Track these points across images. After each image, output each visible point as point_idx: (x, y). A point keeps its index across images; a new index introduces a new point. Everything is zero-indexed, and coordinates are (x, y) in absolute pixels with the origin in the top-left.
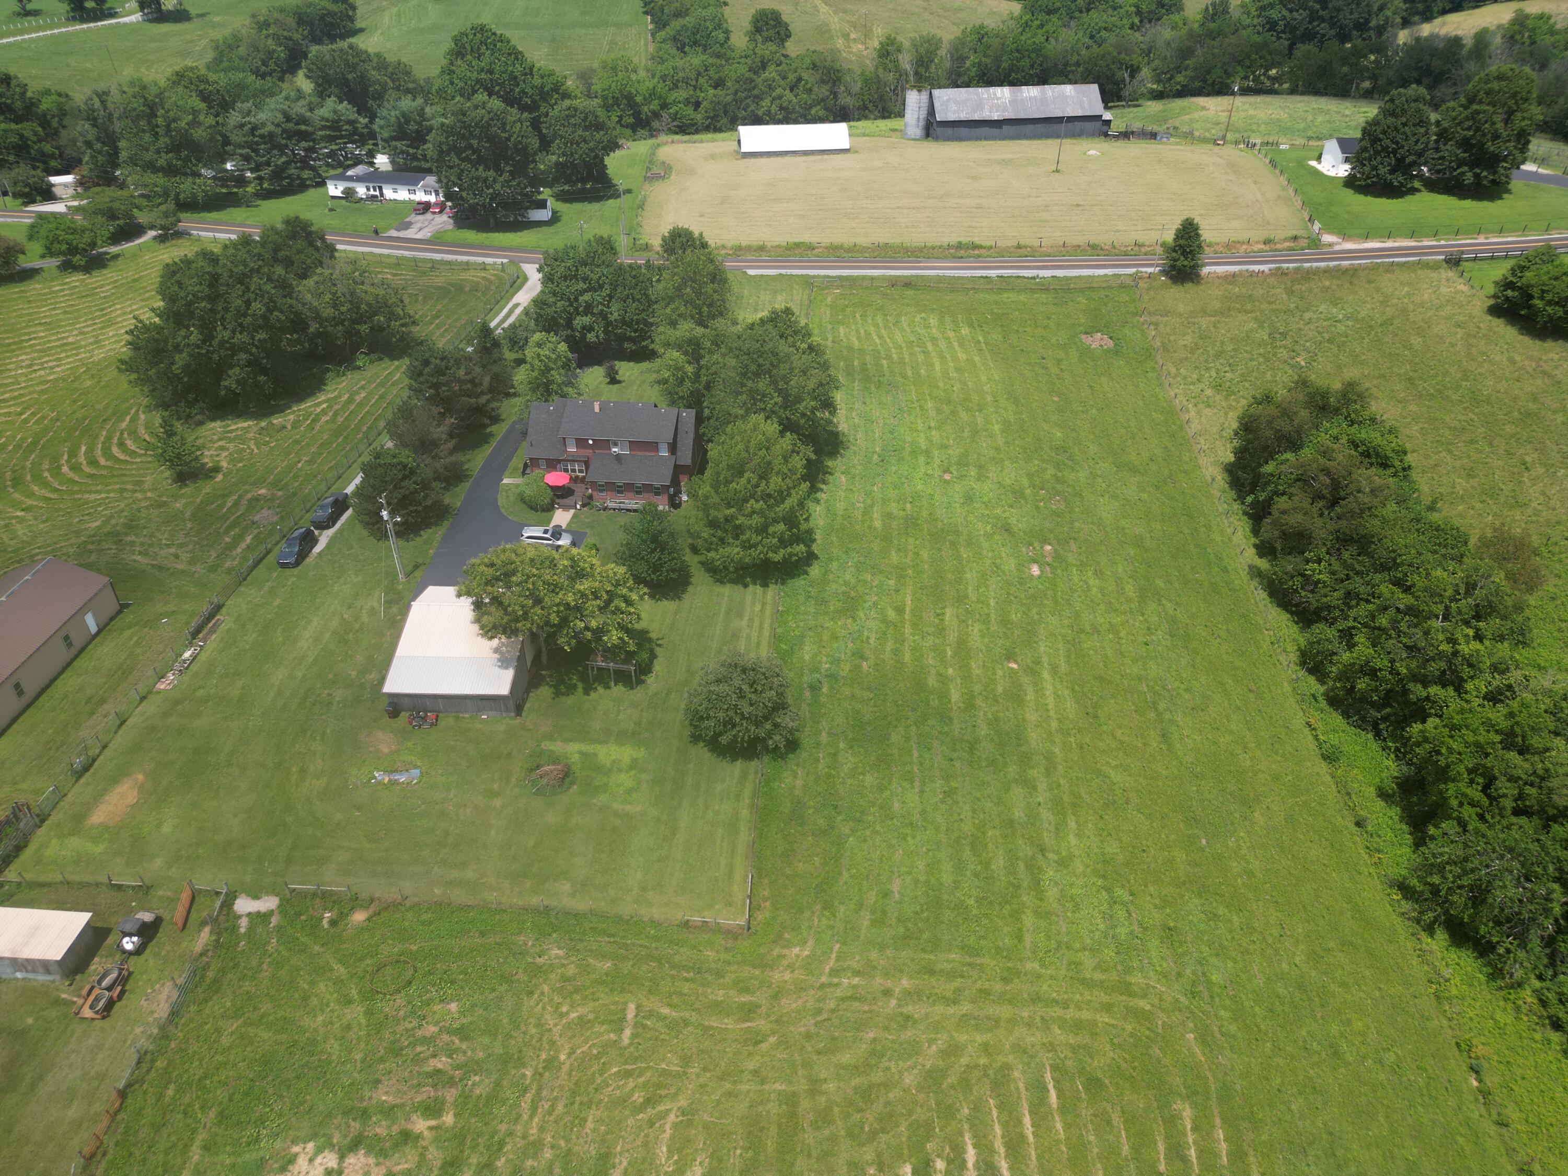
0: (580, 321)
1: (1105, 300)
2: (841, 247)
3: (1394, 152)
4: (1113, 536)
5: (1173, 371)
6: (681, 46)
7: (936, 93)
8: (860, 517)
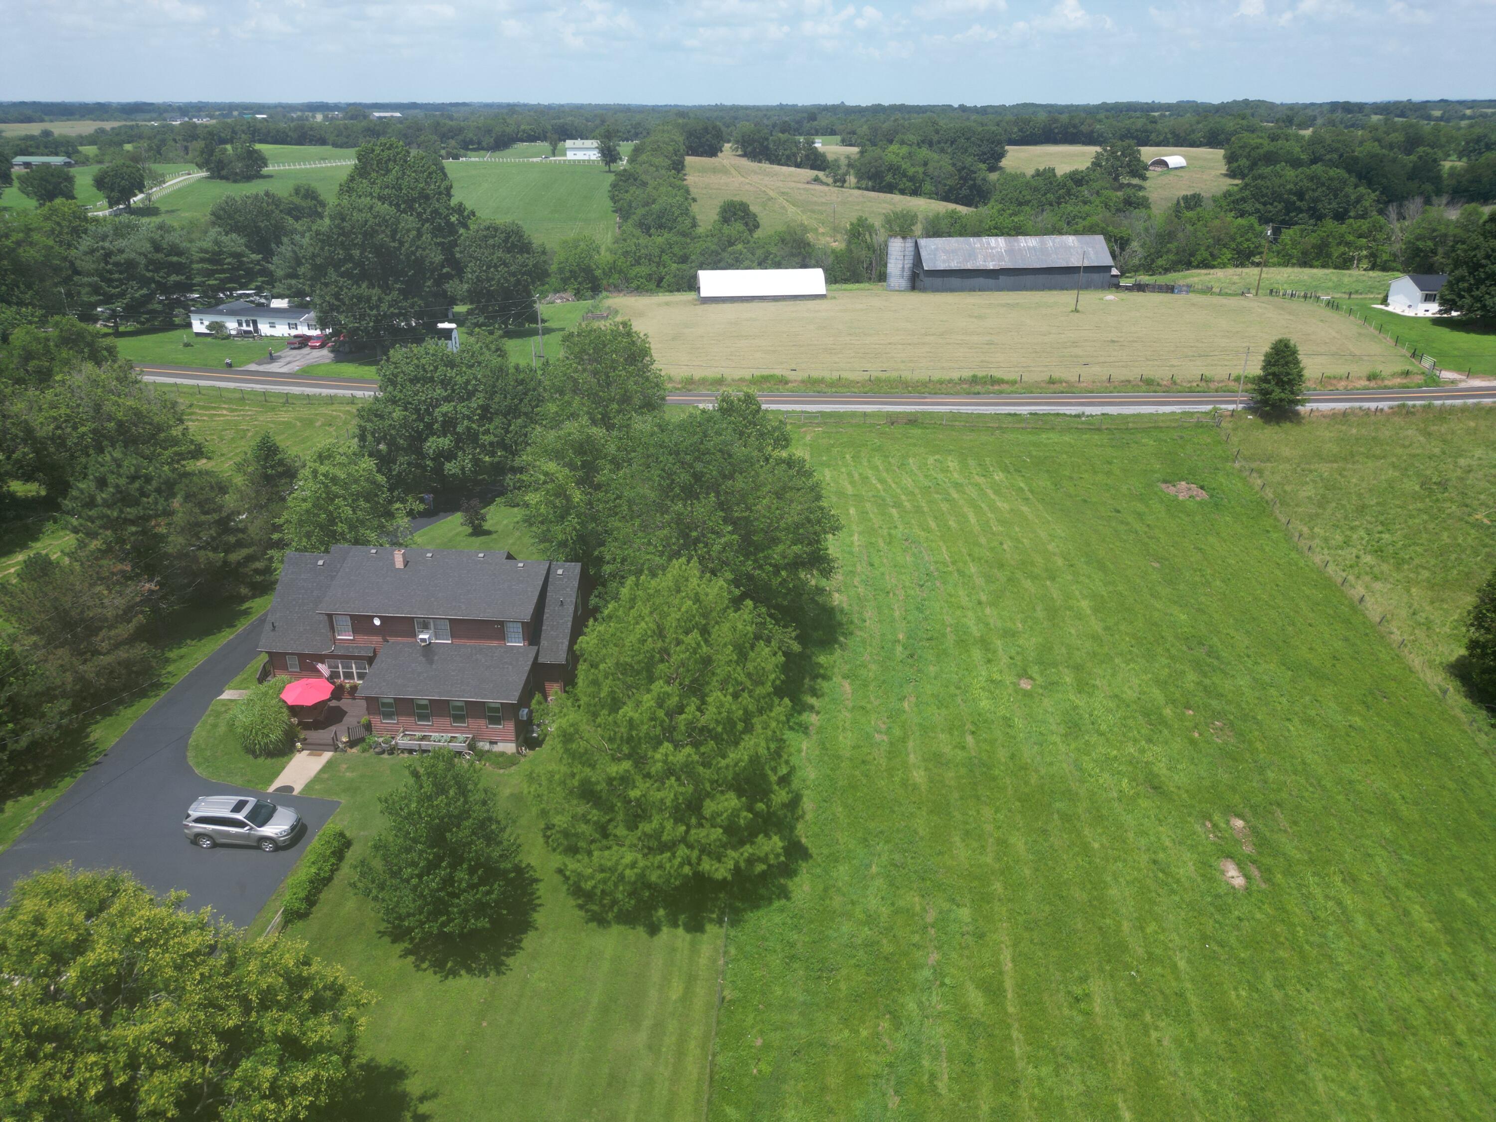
0: (435, 444)
1: (1180, 441)
2: (822, 381)
4: (1340, 798)
5: (1305, 530)
6: (646, 229)
7: (923, 242)
8: (883, 762)
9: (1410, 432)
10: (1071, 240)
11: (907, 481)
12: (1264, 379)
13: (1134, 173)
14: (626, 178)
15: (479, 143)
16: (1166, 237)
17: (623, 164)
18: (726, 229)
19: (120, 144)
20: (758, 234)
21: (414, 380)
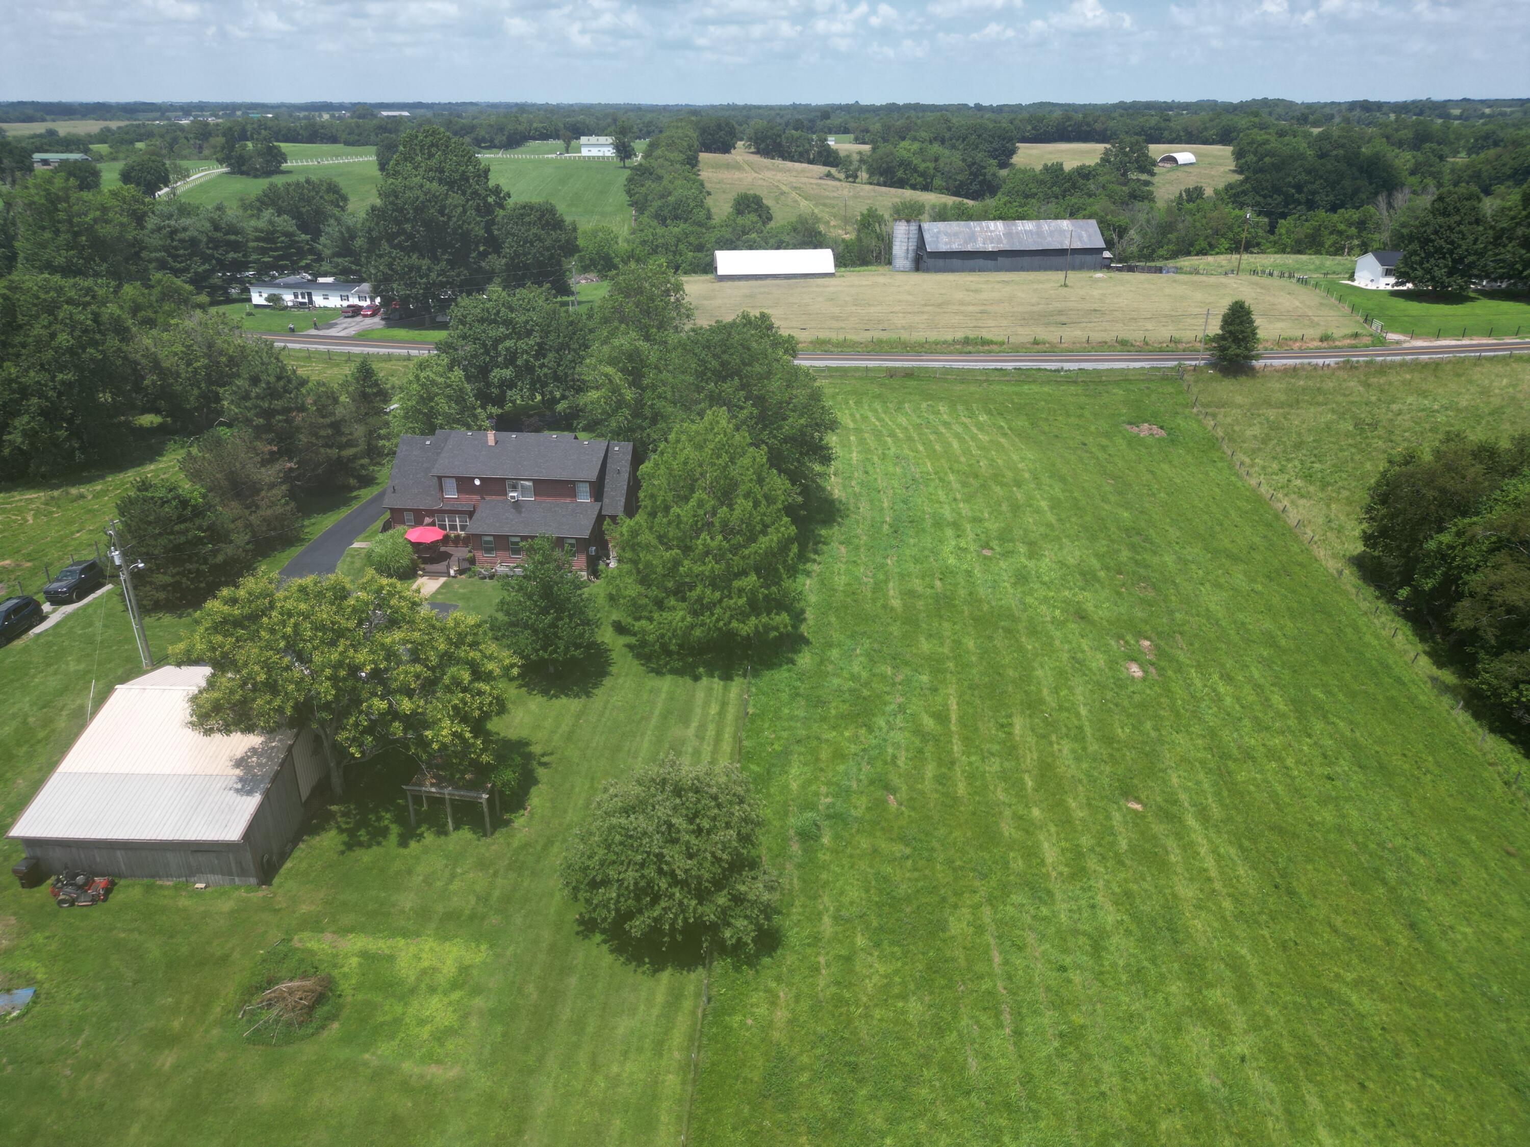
0: (499, 374)
1: (1146, 391)
2: (829, 342)
3: (1451, 252)
4: (1232, 632)
5: (1247, 460)
6: (663, 221)
7: (926, 226)
8: (869, 595)
9: (1352, 384)
10: (1065, 224)
11: (902, 420)
12: (1222, 338)
13: (1142, 169)
14: (642, 172)
15: (492, 141)
16: (1166, 228)
17: (639, 158)
18: (740, 220)
19: (132, 142)
20: (772, 224)
21: (482, 321)
